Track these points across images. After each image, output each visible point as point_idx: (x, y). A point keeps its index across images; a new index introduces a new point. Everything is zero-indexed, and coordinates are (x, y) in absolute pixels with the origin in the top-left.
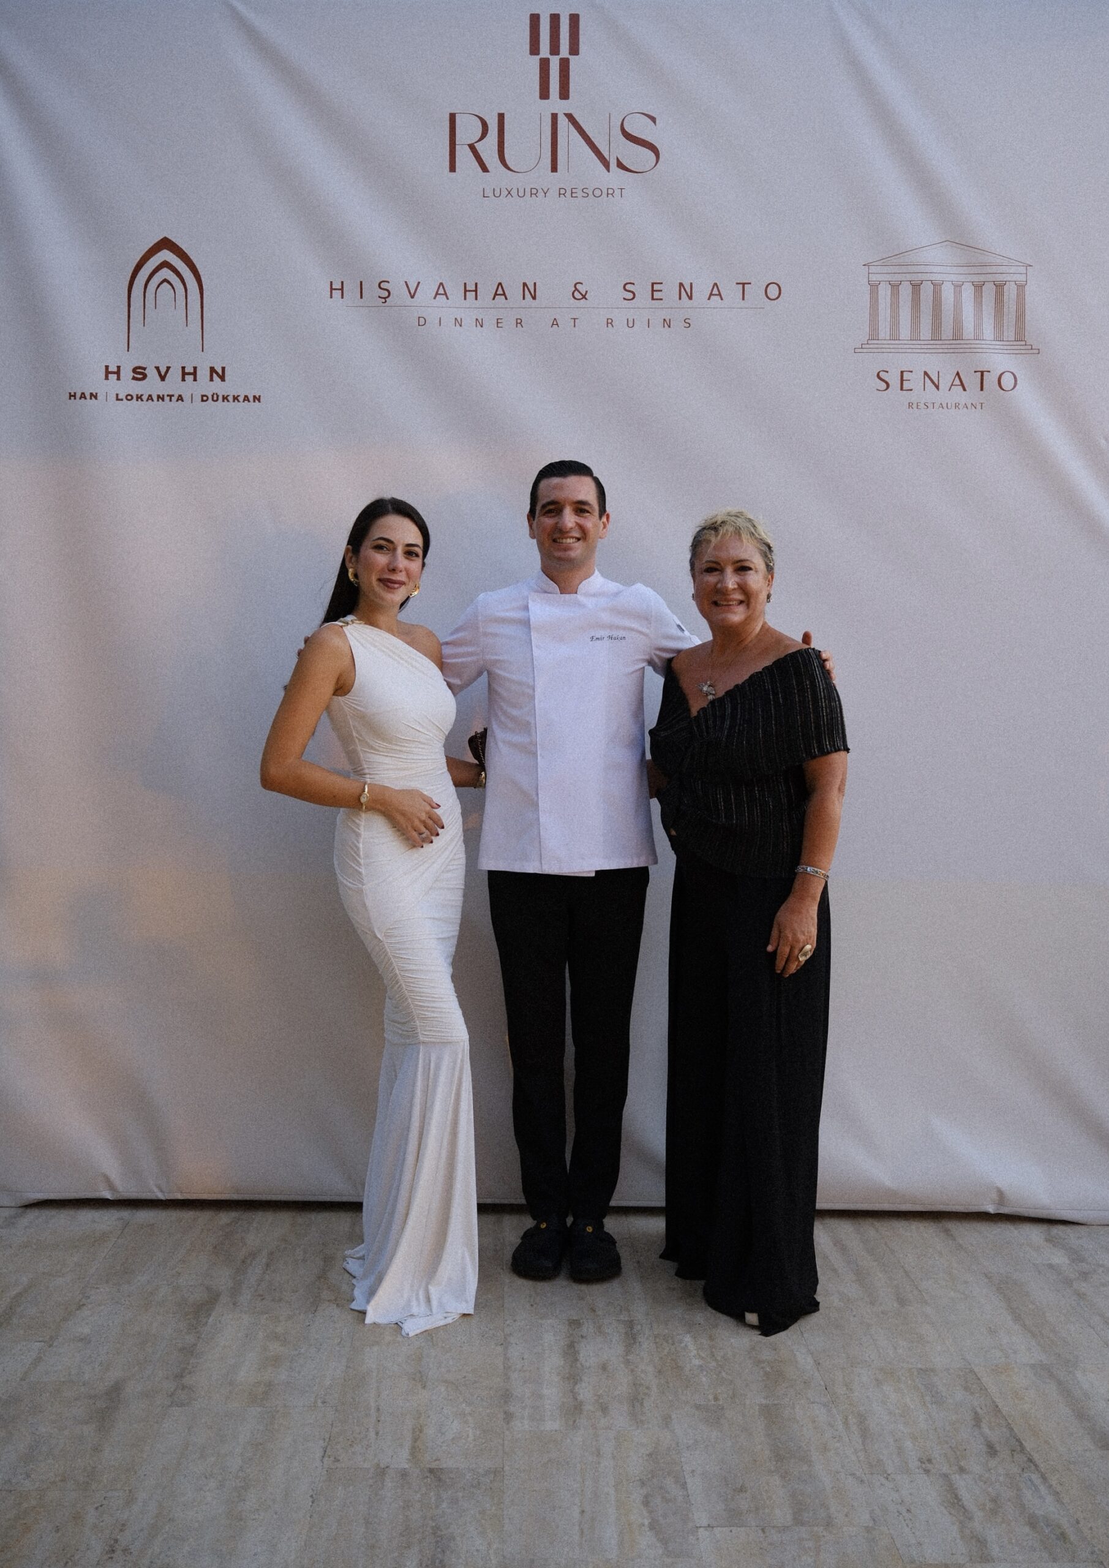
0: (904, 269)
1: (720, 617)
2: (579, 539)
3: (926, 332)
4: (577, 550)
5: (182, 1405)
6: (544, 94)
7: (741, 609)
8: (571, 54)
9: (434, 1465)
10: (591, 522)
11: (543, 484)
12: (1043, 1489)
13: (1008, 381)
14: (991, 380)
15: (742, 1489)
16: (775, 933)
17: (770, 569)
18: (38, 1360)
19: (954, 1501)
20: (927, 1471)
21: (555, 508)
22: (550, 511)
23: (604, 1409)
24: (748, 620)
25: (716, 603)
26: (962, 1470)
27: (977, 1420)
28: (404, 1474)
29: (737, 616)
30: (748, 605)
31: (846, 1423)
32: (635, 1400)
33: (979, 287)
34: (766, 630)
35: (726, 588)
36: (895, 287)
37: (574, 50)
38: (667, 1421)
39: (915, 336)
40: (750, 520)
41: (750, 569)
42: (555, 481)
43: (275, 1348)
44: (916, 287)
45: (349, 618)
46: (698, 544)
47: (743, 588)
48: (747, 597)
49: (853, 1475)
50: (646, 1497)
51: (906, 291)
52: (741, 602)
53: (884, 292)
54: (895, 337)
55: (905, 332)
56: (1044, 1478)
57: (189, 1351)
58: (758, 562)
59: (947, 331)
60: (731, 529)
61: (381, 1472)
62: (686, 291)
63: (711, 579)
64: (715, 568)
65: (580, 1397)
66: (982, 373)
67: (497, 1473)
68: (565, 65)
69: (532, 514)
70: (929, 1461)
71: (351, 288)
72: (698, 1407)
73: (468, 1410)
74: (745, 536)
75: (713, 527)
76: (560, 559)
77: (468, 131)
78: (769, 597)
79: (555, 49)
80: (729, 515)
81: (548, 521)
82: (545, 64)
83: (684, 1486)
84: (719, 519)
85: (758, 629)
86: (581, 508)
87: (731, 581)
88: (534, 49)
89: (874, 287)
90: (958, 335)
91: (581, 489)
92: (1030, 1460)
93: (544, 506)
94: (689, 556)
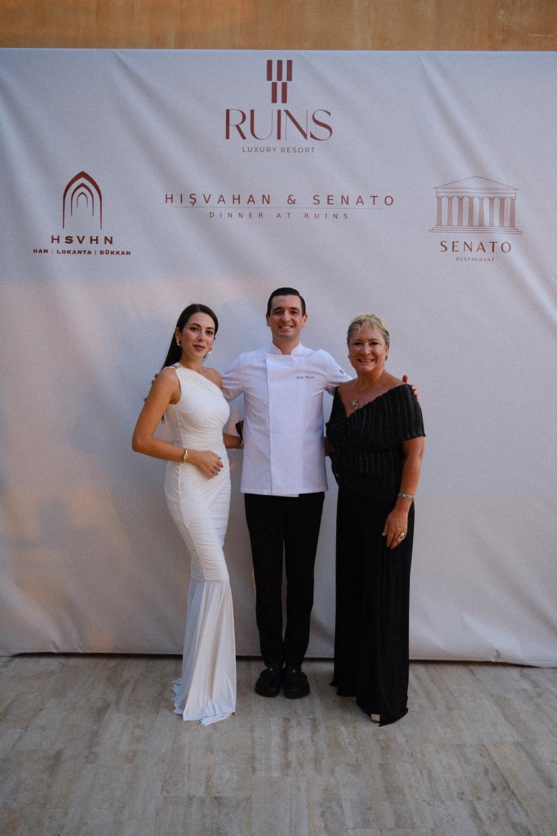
0: (453, 190)
1: (362, 367)
2: (292, 327)
3: (465, 223)
4: (291, 332)
5: (91, 763)
6: (274, 100)
7: (373, 363)
8: (288, 80)
9: (217, 795)
10: (298, 318)
11: (275, 299)
12: (519, 808)
13: (506, 247)
14: (498, 247)
15: (370, 809)
16: (386, 526)
17: (387, 344)
18: (20, 739)
19: (475, 815)
20: (461, 799)
21: (280, 311)
22: (278, 312)
23: (301, 765)
24: (376, 369)
25: (360, 361)
26: (479, 799)
27: (486, 772)
28: (202, 800)
29: (370, 367)
30: (376, 362)
31: (421, 772)
32: (317, 760)
33: (492, 200)
34: (384, 374)
35: (366, 354)
36: (450, 199)
37: (289, 78)
38: (332, 772)
39: (460, 224)
40: (378, 319)
41: (377, 344)
42: (281, 297)
43: (138, 732)
44: (461, 199)
45: (177, 364)
46: (351, 330)
47: (373, 353)
48: (376, 358)
49: (425, 801)
50: (323, 812)
51: (455, 201)
52: (373, 360)
53: (445, 202)
54: (450, 224)
55: (455, 221)
56: (520, 803)
57: (95, 734)
58: (381, 340)
59: (476, 222)
60: (368, 324)
61: (191, 799)
62: (345, 200)
63: (358, 348)
64: (360, 343)
65: (290, 759)
66: (493, 243)
67: (248, 799)
68: (284, 86)
69: (268, 314)
70: (463, 793)
71: (177, 199)
72: (348, 764)
73: (234, 765)
74: (375, 327)
75: (359, 322)
76: (282, 336)
77: (235, 118)
78: (386, 358)
79: (280, 78)
80: (367, 316)
81: (277, 318)
82: (274, 85)
83: (341, 807)
84: (363, 318)
85: (380, 374)
86: (293, 311)
87: (368, 350)
88: (269, 78)
89: (440, 199)
90: (481, 224)
91: (294, 302)
92: (513, 794)
93: (275, 310)
94: (347, 336)
